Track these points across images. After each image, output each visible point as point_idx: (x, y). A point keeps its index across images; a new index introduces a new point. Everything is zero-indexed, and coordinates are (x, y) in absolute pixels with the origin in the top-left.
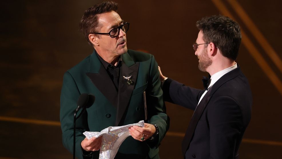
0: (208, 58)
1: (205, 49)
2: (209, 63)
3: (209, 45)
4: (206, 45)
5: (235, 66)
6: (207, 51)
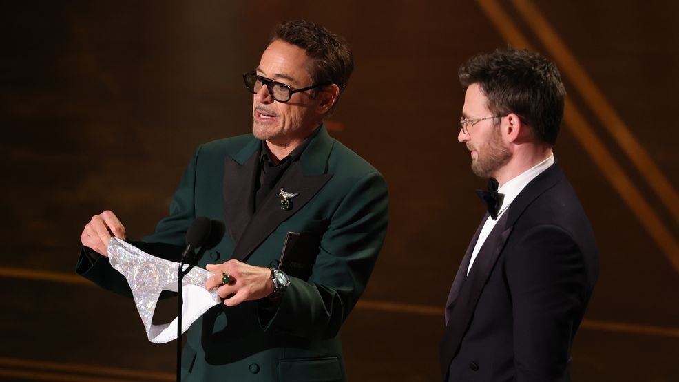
0: (503, 147)
1: (495, 128)
2: (504, 159)
3: (505, 120)
4: (496, 119)
5: (550, 160)
6: (500, 133)
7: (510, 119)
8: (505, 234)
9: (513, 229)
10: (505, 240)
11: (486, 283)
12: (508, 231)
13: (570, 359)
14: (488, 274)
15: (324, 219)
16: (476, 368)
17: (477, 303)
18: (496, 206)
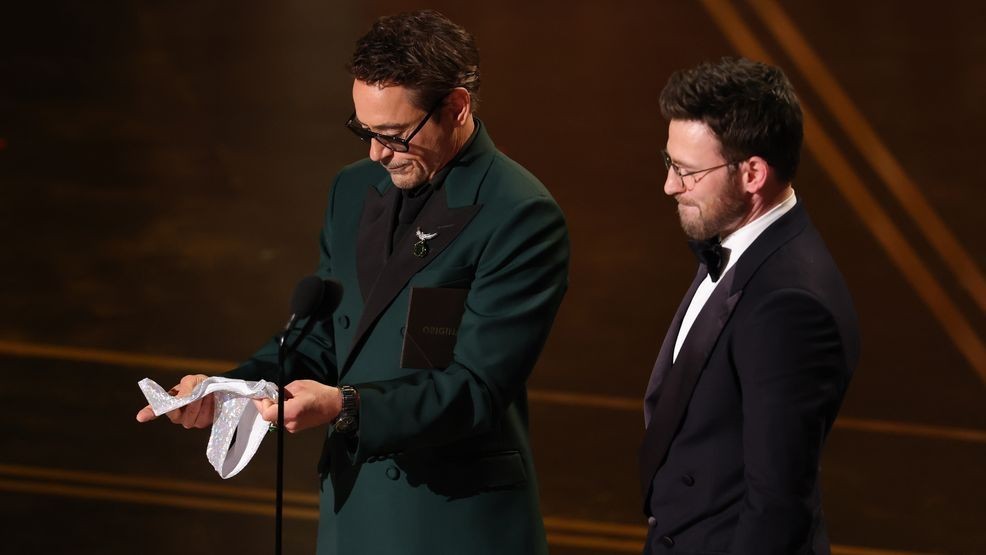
7: (753, 164)
8: (732, 301)
9: (743, 294)
10: (731, 308)
11: (705, 367)
12: (736, 297)
13: (820, 469)
14: (706, 355)
15: (468, 265)
16: (691, 482)
17: (692, 396)
18: (719, 265)
